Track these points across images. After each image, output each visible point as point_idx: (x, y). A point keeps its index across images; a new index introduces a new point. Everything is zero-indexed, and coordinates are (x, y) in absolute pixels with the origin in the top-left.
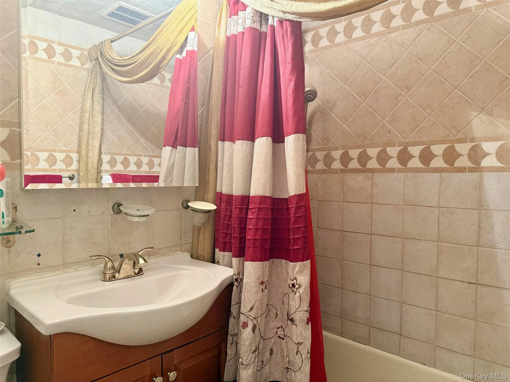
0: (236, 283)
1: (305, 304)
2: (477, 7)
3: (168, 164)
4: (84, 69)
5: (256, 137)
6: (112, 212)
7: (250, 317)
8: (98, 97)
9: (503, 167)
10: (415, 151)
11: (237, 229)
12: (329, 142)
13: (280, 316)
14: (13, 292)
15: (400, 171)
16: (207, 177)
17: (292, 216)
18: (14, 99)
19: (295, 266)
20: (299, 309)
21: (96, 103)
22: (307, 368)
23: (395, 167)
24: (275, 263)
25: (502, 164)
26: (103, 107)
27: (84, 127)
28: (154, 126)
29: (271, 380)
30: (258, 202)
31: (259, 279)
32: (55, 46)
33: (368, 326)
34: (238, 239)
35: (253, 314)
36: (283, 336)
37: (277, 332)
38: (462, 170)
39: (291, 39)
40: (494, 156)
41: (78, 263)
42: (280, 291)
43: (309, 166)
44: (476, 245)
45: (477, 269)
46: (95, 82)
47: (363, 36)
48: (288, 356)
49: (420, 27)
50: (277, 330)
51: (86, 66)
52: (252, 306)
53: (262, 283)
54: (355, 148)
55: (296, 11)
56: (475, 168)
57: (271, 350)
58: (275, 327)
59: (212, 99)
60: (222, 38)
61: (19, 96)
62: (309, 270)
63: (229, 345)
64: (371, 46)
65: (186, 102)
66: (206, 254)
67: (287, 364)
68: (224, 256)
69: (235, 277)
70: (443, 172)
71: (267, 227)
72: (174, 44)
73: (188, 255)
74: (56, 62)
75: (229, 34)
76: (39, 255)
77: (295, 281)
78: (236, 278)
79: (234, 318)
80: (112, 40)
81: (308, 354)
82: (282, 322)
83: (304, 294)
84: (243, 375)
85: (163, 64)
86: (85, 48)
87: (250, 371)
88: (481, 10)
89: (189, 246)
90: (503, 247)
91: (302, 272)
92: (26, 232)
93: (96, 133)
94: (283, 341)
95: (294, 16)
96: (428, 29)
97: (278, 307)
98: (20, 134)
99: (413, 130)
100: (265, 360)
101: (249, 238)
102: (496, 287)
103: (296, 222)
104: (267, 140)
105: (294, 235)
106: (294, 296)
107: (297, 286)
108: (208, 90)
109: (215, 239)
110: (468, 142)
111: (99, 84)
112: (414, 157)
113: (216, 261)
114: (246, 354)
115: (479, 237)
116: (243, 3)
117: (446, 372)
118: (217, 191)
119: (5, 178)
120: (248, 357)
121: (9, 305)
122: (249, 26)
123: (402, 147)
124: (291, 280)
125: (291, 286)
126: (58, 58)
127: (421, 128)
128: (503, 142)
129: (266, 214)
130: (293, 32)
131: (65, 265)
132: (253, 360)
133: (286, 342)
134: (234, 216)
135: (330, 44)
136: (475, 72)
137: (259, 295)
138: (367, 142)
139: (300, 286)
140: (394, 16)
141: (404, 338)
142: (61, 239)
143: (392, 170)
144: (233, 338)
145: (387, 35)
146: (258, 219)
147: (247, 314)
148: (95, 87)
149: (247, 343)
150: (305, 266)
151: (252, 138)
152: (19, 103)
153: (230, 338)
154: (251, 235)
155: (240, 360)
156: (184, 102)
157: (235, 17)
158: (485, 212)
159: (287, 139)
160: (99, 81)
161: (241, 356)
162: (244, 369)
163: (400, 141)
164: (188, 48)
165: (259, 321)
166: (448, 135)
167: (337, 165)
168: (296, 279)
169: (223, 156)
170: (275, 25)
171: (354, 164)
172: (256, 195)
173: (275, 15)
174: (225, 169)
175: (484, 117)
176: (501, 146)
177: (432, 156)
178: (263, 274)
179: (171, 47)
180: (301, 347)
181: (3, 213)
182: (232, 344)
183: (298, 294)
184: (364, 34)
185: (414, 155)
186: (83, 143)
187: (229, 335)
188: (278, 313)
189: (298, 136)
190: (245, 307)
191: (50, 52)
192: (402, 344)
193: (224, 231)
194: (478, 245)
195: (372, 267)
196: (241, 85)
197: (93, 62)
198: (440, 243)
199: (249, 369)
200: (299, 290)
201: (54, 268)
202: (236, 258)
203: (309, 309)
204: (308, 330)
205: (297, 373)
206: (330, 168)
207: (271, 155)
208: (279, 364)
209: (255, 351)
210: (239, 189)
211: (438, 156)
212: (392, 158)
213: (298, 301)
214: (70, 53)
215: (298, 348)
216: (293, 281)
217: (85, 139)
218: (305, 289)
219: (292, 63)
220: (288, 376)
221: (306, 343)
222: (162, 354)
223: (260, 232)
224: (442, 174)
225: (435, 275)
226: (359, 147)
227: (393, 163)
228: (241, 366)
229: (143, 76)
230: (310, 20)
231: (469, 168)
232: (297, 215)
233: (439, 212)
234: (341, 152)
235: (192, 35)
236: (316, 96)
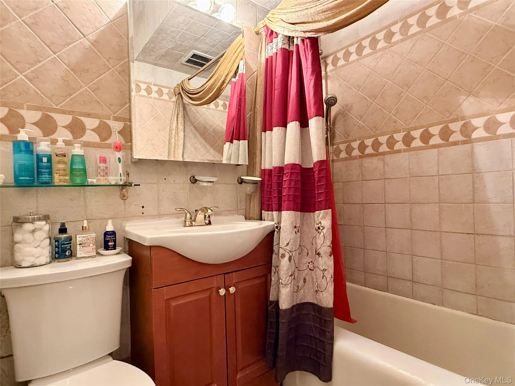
0: (276, 229)
1: (328, 241)
2: (461, 15)
3: (227, 155)
4: (171, 101)
5: (288, 122)
6: (189, 182)
7: (287, 250)
8: (181, 120)
9: (490, 137)
10: (416, 134)
11: (276, 191)
12: (349, 136)
13: (310, 254)
14: (127, 229)
15: (405, 151)
16: (255, 160)
17: (316, 176)
18: (127, 104)
19: (320, 213)
20: (323, 245)
21: (179, 124)
22: (331, 289)
23: (401, 148)
24: (305, 216)
25: (490, 134)
26: (184, 127)
27: (172, 141)
28: (219, 140)
29: (305, 301)
30: (290, 168)
31: (292, 223)
32: (152, 86)
33: (385, 276)
34: (277, 197)
35: (288, 248)
36: (313, 268)
37: (308, 266)
38: (456, 143)
39: (310, 51)
40: (482, 128)
41: (169, 215)
42: (310, 236)
43: (334, 157)
44: (472, 202)
45: (474, 221)
46: (179, 109)
47: (371, 53)
48: (317, 281)
49: (415, 38)
50: (308, 264)
51: (173, 100)
52: (288, 242)
53: (295, 227)
54: (369, 138)
55: (313, 29)
56: (467, 140)
57: (305, 279)
58: (307, 262)
59: (257, 104)
60: (263, 61)
61: (130, 102)
62: (331, 216)
63: (273, 274)
64: (377, 58)
65: (239, 109)
66: (256, 215)
67: (316, 288)
68: (268, 214)
69: (275, 225)
70: (440, 147)
71: (298, 187)
72: (230, 71)
73: (243, 217)
74: (153, 98)
75: (267, 57)
76: (143, 207)
77: (320, 225)
78: (277, 226)
79: (276, 254)
80: (189, 78)
81: (332, 278)
82: (312, 258)
83: (327, 234)
84: (283, 292)
85: (223, 87)
86: (171, 87)
87: (288, 289)
88: (464, 16)
89: (244, 212)
90: (495, 201)
91: (325, 218)
92: (135, 185)
93: (180, 144)
94: (313, 272)
95: (312, 33)
96: (422, 38)
97: (308, 247)
98: (130, 127)
99: (414, 118)
100: (300, 285)
101: (284, 194)
102: (492, 235)
103: (319, 181)
104: (296, 123)
105: (318, 191)
106: (319, 235)
107: (321, 228)
108: (254, 98)
109: (261, 204)
110: (460, 120)
111: (181, 110)
112: (415, 138)
113: (263, 219)
114: (285, 277)
115: (473, 195)
116: (276, 33)
117: (453, 309)
118: (262, 168)
119: (121, 151)
120: (286, 278)
121: (125, 237)
122: (281, 47)
123: (406, 132)
124: (317, 224)
125: (317, 229)
126: (154, 95)
127: (421, 115)
128: (489, 117)
129: (297, 177)
130: (312, 46)
131: (160, 216)
132: (290, 282)
133: (315, 272)
134: (274, 181)
135: (346, 62)
136: (462, 65)
137: (293, 235)
138: (378, 132)
139: (324, 228)
140: (394, 34)
141: (416, 284)
142: (157, 198)
143: (399, 151)
144: (276, 269)
145: (389, 49)
146: (290, 181)
147: (285, 248)
148: (179, 113)
149: (285, 268)
150: (327, 213)
151: (285, 125)
152: (130, 106)
153: (273, 269)
154: (286, 192)
155: (281, 281)
156: (237, 109)
157: (271, 44)
158: (477, 175)
159: (311, 121)
160: (181, 109)
161: (281, 278)
162: (283, 287)
163: (403, 127)
164: (240, 72)
165: (294, 254)
166: (443, 118)
167: (356, 153)
168: (320, 223)
169: (265, 143)
170: (299, 44)
171: (369, 151)
172: (288, 163)
173: (298, 36)
174: (267, 150)
175: (471, 99)
176: (487, 120)
177: (431, 136)
178: (296, 220)
179: (228, 73)
180: (326, 272)
181: (121, 174)
182: (275, 273)
183: (322, 234)
184: (372, 51)
185: (416, 137)
186: (171, 152)
187: (273, 267)
188: (309, 252)
189: (318, 118)
190: (283, 243)
191: (149, 91)
192: (414, 289)
193: (268, 196)
194: (474, 202)
195: (387, 229)
196: (276, 88)
197: (177, 96)
198: (441, 204)
199: (287, 288)
200: (323, 231)
201: (153, 217)
202: (276, 212)
203: (331, 245)
204: (331, 261)
205: (324, 293)
206: (351, 156)
207: (299, 134)
208: (310, 290)
209: (291, 275)
210: (277, 162)
211: (435, 135)
212: (398, 141)
213: (322, 239)
214: (162, 90)
215: (323, 273)
216: (318, 225)
217: (173, 149)
218: (328, 230)
219: (312, 68)
220: (317, 297)
221: (330, 270)
222: (224, 274)
223: (292, 190)
224: (439, 148)
225: (438, 230)
226: (373, 137)
227: (399, 146)
228: (281, 285)
229: (210, 98)
230: (323, 33)
231: (462, 141)
232: (320, 176)
233: (439, 179)
234: (358, 142)
235: (242, 63)
236: (337, 101)
